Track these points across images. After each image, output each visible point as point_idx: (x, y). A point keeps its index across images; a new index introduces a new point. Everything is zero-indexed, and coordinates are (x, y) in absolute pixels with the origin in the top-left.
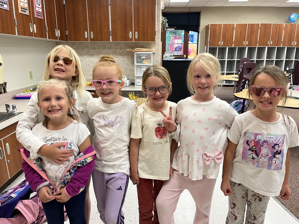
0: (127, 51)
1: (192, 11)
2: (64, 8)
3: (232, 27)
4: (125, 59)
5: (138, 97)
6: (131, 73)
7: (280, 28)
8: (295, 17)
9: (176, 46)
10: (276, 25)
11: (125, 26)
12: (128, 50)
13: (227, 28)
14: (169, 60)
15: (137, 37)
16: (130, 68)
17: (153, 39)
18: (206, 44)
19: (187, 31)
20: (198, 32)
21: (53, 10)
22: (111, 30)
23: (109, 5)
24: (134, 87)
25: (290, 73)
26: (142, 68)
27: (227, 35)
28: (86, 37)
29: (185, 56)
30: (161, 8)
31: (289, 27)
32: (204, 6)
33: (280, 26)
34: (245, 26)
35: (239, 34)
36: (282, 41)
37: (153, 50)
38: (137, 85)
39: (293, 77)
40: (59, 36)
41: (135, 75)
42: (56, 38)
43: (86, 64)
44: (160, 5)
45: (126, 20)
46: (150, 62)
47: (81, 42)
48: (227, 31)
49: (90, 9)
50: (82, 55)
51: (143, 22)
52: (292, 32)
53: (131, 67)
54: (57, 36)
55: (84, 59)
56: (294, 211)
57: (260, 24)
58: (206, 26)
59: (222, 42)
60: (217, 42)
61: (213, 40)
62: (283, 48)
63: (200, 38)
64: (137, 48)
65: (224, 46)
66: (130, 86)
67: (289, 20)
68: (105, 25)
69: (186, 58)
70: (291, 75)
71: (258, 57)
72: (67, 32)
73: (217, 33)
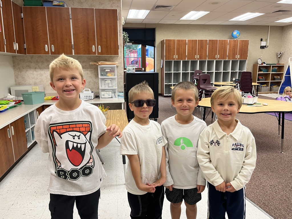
0: (89, 65)
1: (148, 27)
2: (23, 21)
3: (184, 42)
4: (88, 72)
5: (108, 109)
6: (95, 86)
7: (224, 43)
8: (237, 33)
9: (132, 59)
10: (221, 41)
11: (88, 40)
12: (91, 63)
13: (180, 43)
14: (132, 72)
15: (100, 51)
16: (93, 81)
17: (116, 53)
18: (162, 57)
19: (144, 46)
20: (155, 47)
21: (11, 23)
22: (73, 43)
23: (71, 19)
24: (98, 100)
25: (237, 83)
26: (106, 81)
27: (180, 49)
28: (47, 50)
29: (143, 69)
30: (122, 24)
31: (232, 43)
32: (159, 23)
33: (225, 42)
34: (195, 42)
35: (191, 49)
36: (228, 55)
37: (117, 63)
38: (102, 98)
39: (240, 86)
40: (18, 49)
41: (100, 88)
42: (14, 51)
43: (47, 78)
44: (121, 21)
45: (88, 34)
46: (114, 74)
47: (40, 56)
48: (180, 46)
49: (51, 22)
50: (41, 69)
51: (105, 37)
52: (235, 47)
53: (95, 80)
54: (15, 49)
55: (44, 73)
56: (262, 206)
57: (208, 40)
58: (161, 41)
59: (177, 56)
60: (172, 56)
61: (169, 54)
62: (229, 61)
63: (157, 52)
64: (101, 61)
65: (179, 59)
66: (95, 99)
67: (232, 36)
68: (67, 39)
69: (144, 71)
70: (238, 85)
71: (208, 69)
72: (25, 45)
73: (172, 48)
